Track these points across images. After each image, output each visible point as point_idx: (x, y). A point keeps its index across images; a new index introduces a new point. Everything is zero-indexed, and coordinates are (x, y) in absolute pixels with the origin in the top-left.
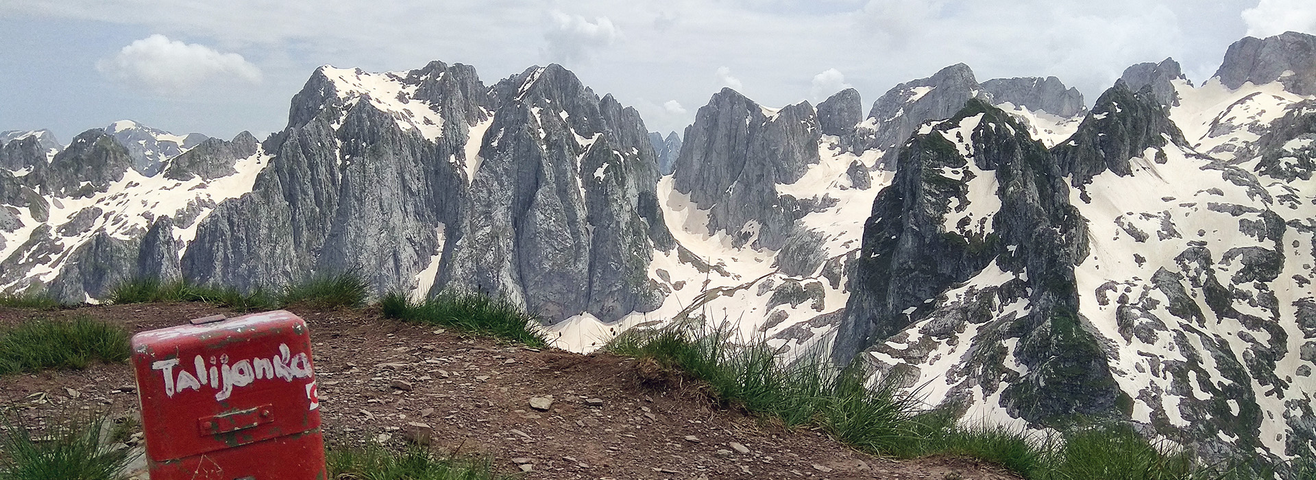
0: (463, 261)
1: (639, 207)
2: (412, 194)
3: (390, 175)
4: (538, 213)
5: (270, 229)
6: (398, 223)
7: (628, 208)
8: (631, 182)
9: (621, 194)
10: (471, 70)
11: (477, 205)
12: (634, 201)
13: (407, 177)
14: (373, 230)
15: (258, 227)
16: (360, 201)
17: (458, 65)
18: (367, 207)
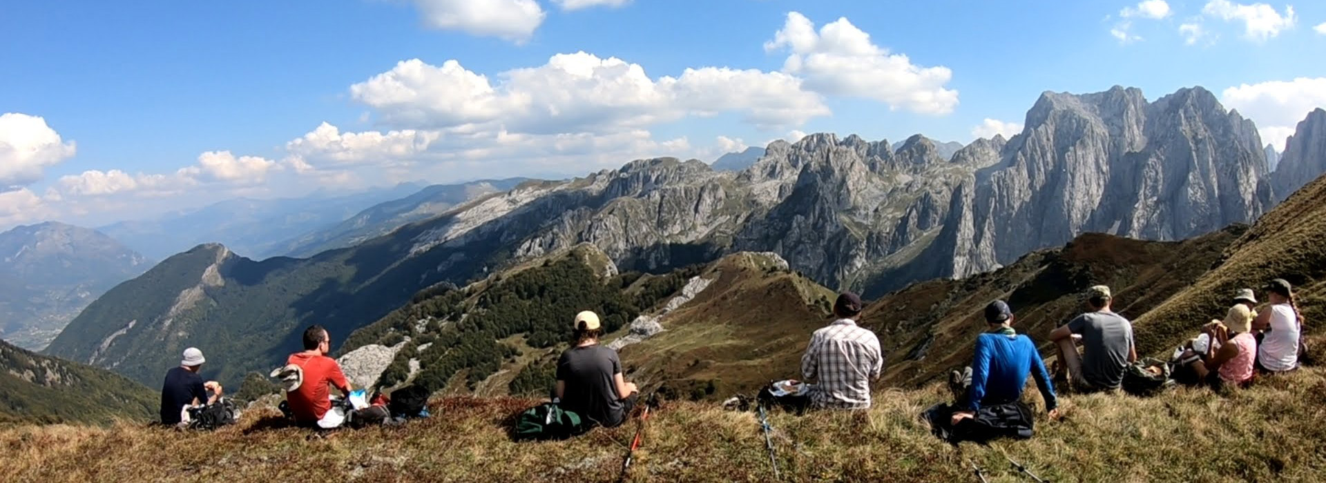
0: (1138, 218)
1: (1257, 191)
2: (1103, 173)
3: (1091, 159)
4: (1189, 189)
5: (1020, 191)
6: (1095, 192)
7: (1250, 190)
8: (1252, 172)
9: (1246, 180)
10: (1139, 91)
11: (1148, 181)
12: (1254, 186)
13: (1101, 161)
14: (1080, 195)
15: (1014, 189)
16: (1073, 176)
17: (1131, 88)
18: (1077, 180)
